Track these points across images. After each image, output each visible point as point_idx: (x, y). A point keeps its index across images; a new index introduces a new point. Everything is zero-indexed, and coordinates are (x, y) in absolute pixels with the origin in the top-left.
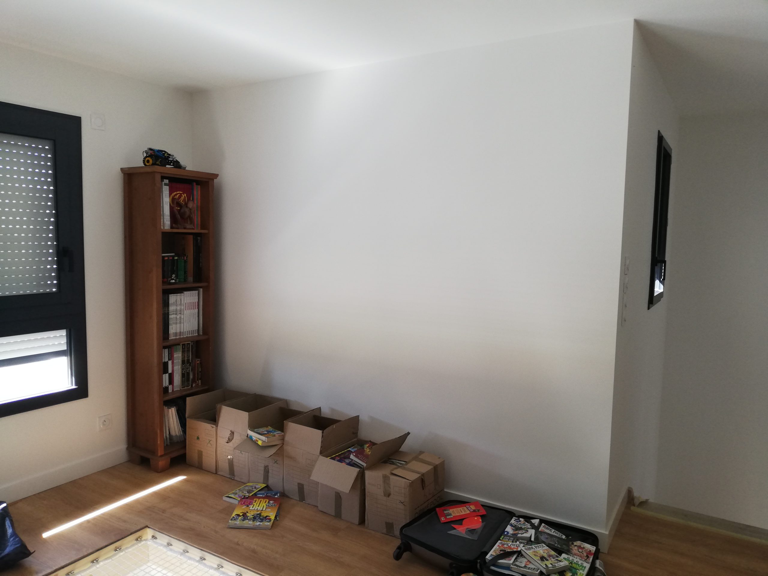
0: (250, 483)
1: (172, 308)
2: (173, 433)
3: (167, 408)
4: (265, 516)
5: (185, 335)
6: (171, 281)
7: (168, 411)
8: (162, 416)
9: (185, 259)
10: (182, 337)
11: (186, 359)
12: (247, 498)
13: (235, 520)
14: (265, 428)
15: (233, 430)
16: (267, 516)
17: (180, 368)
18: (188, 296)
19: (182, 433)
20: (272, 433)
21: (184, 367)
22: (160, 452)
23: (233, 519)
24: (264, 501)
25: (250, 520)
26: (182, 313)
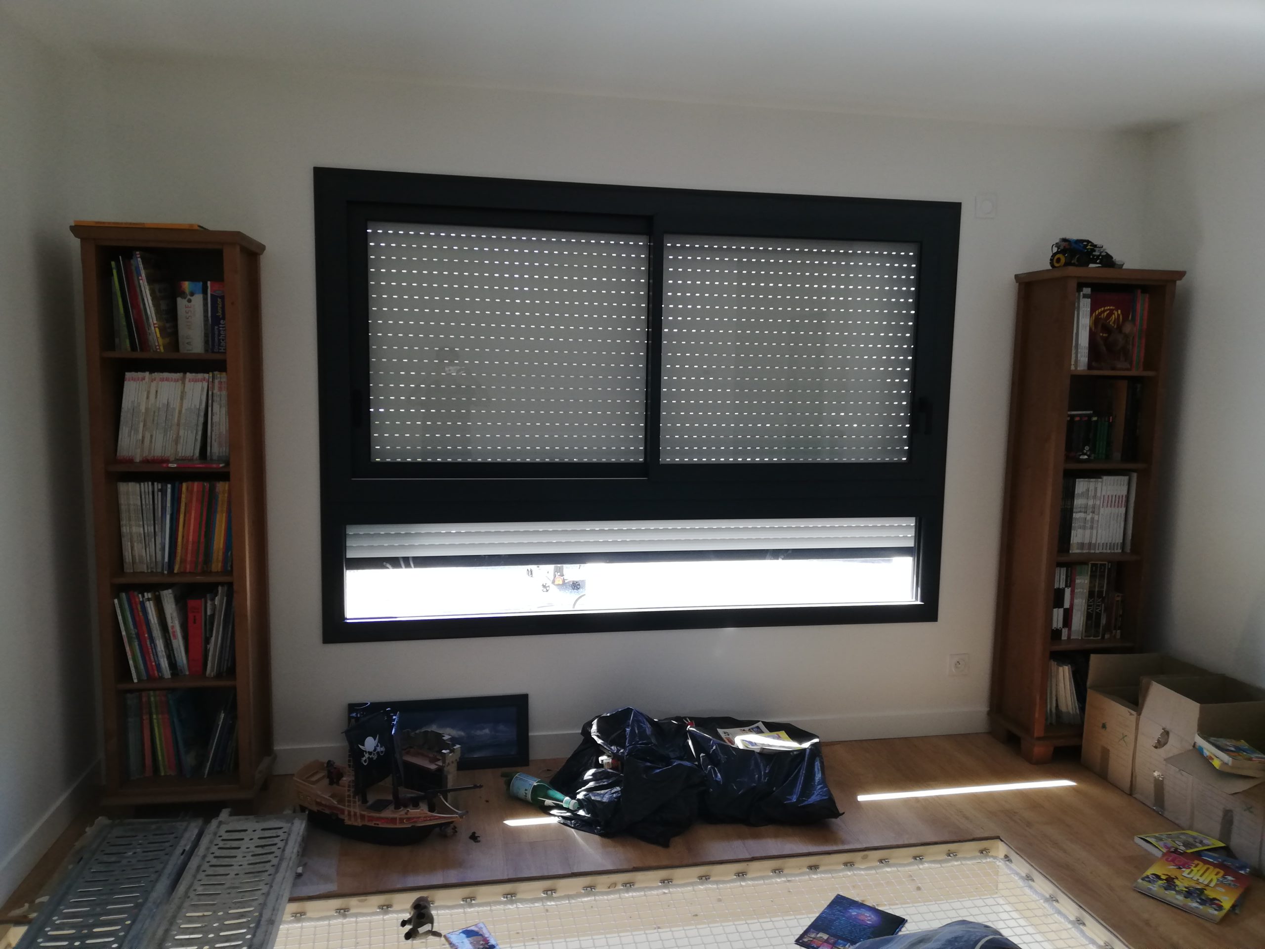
0: (1192, 830)
1: (1078, 502)
2: (1063, 708)
3: (1057, 664)
4: (1211, 897)
5: (1098, 549)
6: (1081, 457)
7: (1058, 669)
8: (1047, 676)
9: (1111, 421)
10: (1092, 551)
11: (1097, 589)
12: (1181, 854)
13: (1149, 882)
14: (1233, 740)
15: (1168, 728)
16: (1215, 899)
17: (1085, 603)
18: (1109, 484)
19: (1078, 711)
20: (1245, 753)
21: (1091, 602)
22: (1038, 730)
23: (1146, 879)
24: (1215, 873)
25: (1179, 892)
26: (1096, 510)
